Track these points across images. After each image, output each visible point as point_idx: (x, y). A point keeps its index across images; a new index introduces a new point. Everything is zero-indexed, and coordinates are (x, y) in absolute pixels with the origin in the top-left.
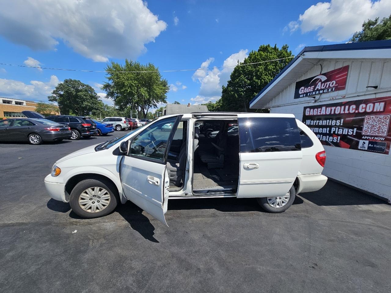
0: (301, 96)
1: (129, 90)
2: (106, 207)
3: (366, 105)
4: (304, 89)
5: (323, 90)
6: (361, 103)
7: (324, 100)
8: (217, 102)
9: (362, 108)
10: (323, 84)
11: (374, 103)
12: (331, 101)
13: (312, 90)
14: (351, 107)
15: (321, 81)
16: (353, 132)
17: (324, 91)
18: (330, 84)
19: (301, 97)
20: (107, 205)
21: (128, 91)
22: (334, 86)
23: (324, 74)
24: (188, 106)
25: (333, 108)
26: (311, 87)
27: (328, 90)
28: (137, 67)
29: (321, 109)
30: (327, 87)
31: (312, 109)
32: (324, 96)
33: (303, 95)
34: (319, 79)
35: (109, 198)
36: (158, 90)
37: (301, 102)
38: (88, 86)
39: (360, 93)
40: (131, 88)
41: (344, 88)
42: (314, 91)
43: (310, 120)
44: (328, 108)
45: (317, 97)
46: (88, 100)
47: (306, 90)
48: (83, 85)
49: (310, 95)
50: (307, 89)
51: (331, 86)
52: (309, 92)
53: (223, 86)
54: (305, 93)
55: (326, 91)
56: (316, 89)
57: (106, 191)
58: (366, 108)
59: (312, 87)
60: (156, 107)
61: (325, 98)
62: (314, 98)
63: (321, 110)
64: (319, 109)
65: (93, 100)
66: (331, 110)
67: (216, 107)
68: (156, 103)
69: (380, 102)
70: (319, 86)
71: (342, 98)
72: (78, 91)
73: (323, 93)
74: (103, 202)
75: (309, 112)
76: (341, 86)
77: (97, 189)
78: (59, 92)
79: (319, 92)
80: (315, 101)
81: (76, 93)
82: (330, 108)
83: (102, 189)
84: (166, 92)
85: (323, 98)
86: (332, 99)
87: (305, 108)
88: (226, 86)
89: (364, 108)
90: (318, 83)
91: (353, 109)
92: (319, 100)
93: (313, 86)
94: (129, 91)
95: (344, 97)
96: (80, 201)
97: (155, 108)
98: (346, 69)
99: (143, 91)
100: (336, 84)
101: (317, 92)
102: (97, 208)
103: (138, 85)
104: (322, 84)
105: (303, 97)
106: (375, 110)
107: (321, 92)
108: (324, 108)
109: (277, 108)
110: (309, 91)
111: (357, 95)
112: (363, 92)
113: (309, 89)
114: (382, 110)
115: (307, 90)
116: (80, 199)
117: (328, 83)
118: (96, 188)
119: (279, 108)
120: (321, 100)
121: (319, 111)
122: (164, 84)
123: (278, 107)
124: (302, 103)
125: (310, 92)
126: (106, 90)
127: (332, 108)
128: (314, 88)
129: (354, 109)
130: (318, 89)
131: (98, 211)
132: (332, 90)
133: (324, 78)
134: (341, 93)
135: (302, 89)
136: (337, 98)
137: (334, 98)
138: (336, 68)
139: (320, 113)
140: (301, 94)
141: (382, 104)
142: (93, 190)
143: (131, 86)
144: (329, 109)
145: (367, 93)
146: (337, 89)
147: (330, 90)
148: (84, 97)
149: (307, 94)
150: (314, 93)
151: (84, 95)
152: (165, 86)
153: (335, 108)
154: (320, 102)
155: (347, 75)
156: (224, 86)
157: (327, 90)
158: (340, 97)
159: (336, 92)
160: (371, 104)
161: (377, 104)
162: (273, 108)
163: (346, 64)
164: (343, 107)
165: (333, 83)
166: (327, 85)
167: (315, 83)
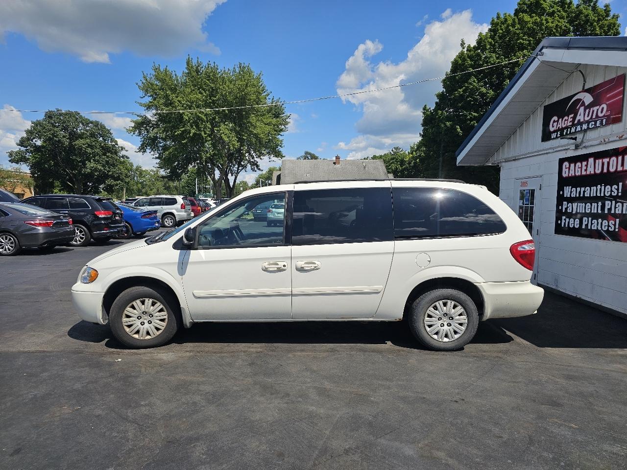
0: (554, 135)
1: (193, 131)
2: (160, 332)
4: (558, 121)
5: (588, 122)
7: (591, 143)
8: (412, 148)
10: (587, 111)
12: (602, 146)
13: (571, 123)
17: (589, 124)
18: (598, 110)
19: (554, 138)
20: (163, 328)
21: (191, 135)
22: (604, 116)
23: (588, 91)
24: (335, 163)
25: (606, 160)
26: (568, 117)
28: (212, 76)
29: (587, 163)
30: (594, 117)
31: (572, 162)
32: (591, 135)
34: (581, 100)
35: (166, 317)
36: (260, 128)
37: (553, 148)
38: (96, 124)
40: (197, 126)
41: (620, 120)
42: (573, 125)
43: (570, 187)
44: (597, 161)
45: (580, 137)
46: (96, 158)
48: (86, 122)
49: (567, 134)
50: (562, 120)
51: (600, 115)
52: (565, 128)
53: (424, 109)
54: (559, 130)
55: (593, 126)
56: (576, 122)
57: (162, 306)
59: (571, 116)
60: (256, 169)
61: (592, 140)
62: (575, 139)
63: (587, 166)
64: (584, 163)
65: (108, 157)
66: (603, 164)
67: (409, 163)
68: (256, 159)
70: (581, 115)
71: (618, 138)
72: (74, 136)
73: (588, 128)
74: (156, 322)
75: (567, 170)
76: (615, 115)
77: (149, 302)
78: (34, 140)
79: (581, 128)
80: (577, 147)
81: (70, 143)
82: (601, 161)
83: (156, 303)
84: (281, 130)
85: (589, 141)
86: (603, 141)
87: (561, 161)
88: (432, 107)
90: (579, 108)
92: (584, 145)
93: (572, 115)
94: (195, 134)
95: (621, 138)
96: (125, 319)
97: (253, 170)
98: (621, 80)
99: (226, 131)
100: (607, 111)
101: (579, 128)
102: (148, 333)
103: (214, 119)
104: (585, 111)
105: (557, 137)
107: (585, 127)
108: (591, 160)
113: (565, 120)
115: (562, 124)
116: (124, 316)
117: (595, 109)
118: (147, 300)
119: (516, 162)
120: (587, 144)
121: (584, 168)
122: (276, 113)
123: (514, 160)
124: (555, 150)
125: (567, 128)
126: (140, 134)
127: (604, 160)
128: (574, 118)
130: (579, 120)
131: (148, 337)
132: (601, 123)
133: (588, 99)
134: (617, 128)
135: (554, 121)
136: (611, 140)
137: (607, 140)
138: (607, 79)
139: (586, 170)
140: (553, 132)
142: (143, 303)
143: (197, 122)
144: (599, 162)
146: (609, 120)
147: (598, 123)
148: (89, 150)
149: (562, 130)
150: (573, 130)
151: (88, 145)
152: (277, 116)
153: (608, 160)
154: (585, 147)
155: (623, 92)
156: (428, 107)
157: (593, 123)
158: (615, 138)
159: (608, 127)
162: (505, 163)
163: (620, 72)
164: (620, 158)
165: (602, 110)
166: (593, 111)
167: (575, 107)
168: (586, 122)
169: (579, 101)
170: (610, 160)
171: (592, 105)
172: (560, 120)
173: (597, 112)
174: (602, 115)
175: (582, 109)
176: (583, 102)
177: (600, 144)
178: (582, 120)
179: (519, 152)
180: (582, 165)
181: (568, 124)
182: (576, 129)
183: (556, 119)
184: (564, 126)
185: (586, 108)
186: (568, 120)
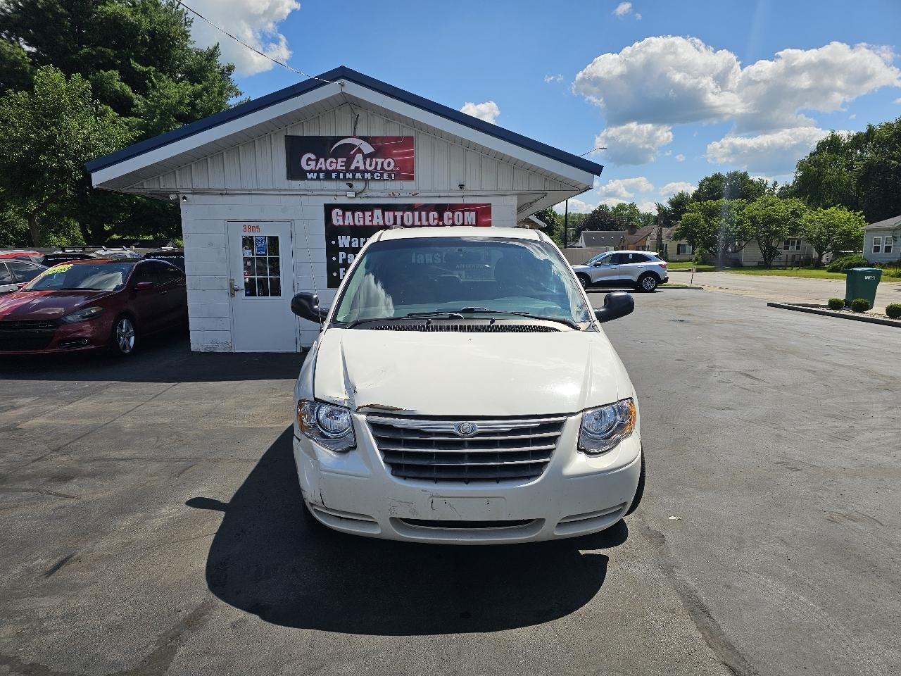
0: (309, 176)
3: (453, 213)
4: (317, 161)
5: (372, 173)
6: (446, 210)
7: (374, 194)
9: (449, 219)
10: (368, 160)
11: (463, 212)
12: (391, 199)
13: (343, 168)
14: (431, 214)
15: (360, 151)
16: (441, 258)
17: (372, 175)
18: (383, 162)
19: (311, 179)
22: (392, 170)
23: (364, 139)
25: (399, 214)
26: (337, 160)
27: (382, 175)
29: (372, 214)
30: (379, 168)
31: (349, 210)
32: (372, 185)
33: (318, 176)
34: (355, 145)
37: (312, 191)
39: (439, 191)
41: (411, 178)
42: (348, 170)
43: (349, 237)
44: (386, 213)
45: (359, 185)
50: (325, 161)
51: (386, 168)
52: (334, 171)
54: (320, 171)
55: (379, 178)
58: (453, 218)
59: (340, 160)
61: (375, 191)
62: (351, 186)
63: (372, 216)
64: (368, 213)
66: (395, 217)
69: (470, 211)
70: (358, 162)
71: (411, 195)
73: (373, 179)
75: (341, 218)
76: (405, 172)
79: (363, 177)
80: (356, 195)
82: (391, 213)
85: (371, 191)
86: (391, 194)
87: (329, 209)
90: (355, 154)
91: (434, 219)
92: (364, 194)
93: (345, 159)
95: (415, 195)
98: (409, 142)
100: (395, 166)
101: (358, 176)
104: (364, 159)
105: (318, 178)
106: (466, 223)
107: (368, 176)
108: (377, 212)
109: (218, 196)
110: (334, 167)
111: (438, 194)
112: (444, 191)
113: (332, 162)
114: (475, 223)
115: (323, 164)
117: (380, 161)
120: (368, 194)
121: (368, 218)
123: (222, 194)
124: (315, 193)
125: (336, 171)
127: (396, 213)
128: (348, 163)
129: (436, 219)
130: (357, 168)
132: (389, 176)
133: (367, 149)
134: (407, 185)
135: (309, 159)
136: (401, 195)
137: (397, 194)
138: (388, 135)
139: (371, 221)
140: (311, 172)
141: (473, 214)
144: (389, 215)
145: (450, 194)
146: (399, 176)
147: (385, 176)
149: (327, 172)
150: (349, 176)
153: (401, 213)
154: (368, 197)
155: (412, 153)
158: (408, 194)
159: (398, 183)
160: (460, 213)
161: (467, 214)
162: (196, 196)
163: (407, 133)
164: (416, 214)
165: (389, 164)
166: (377, 163)
167: (347, 152)
168: (368, 172)
169: (352, 146)
170: (404, 214)
171: (371, 156)
172: (322, 160)
174: (390, 168)
175: (359, 157)
176: (359, 149)
177: (388, 197)
178: (362, 168)
179: (233, 184)
180: (364, 215)
181: (339, 168)
182: (354, 176)
183: (313, 157)
184: (330, 169)
185: (365, 157)
186: (337, 163)
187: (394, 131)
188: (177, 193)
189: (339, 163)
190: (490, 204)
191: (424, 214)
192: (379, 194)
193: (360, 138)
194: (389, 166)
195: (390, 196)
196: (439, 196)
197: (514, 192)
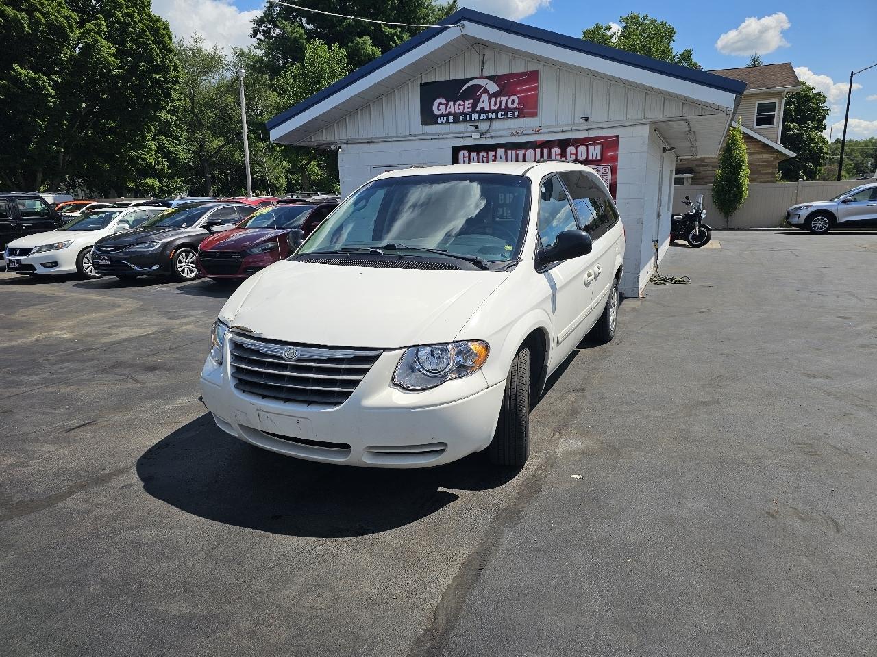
0: (441, 120)
3: (577, 148)
4: (447, 105)
5: (496, 112)
6: (568, 145)
7: (498, 134)
9: (571, 154)
10: (493, 99)
11: (587, 146)
12: (514, 137)
13: (470, 110)
14: (553, 151)
15: (486, 91)
17: (497, 114)
18: (507, 101)
19: (442, 123)
22: (516, 108)
25: (521, 152)
26: (464, 102)
27: (506, 114)
29: (496, 153)
30: (503, 106)
31: (474, 151)
32: (497, 124)
33: (447, 119)
34: (481, 86)
37: (442, 134)
39: (563, 125)
41: (534, 114)
42: (474, 112)
44: (509, 152)
45: (484, 126)
47: (452, 108)
49: (465, 120)
50: (454, 104)
51: (510, 106)
52: (461, 114)
54: (450, 114)
55: (503, 117)
56: (478, 109)
58: (576, 154)
59: (467, 102)
61: (500, 130)
62: (477, 127)
63: (495, 156)
64: (491, 153)
66: (517, 156)
69: (595, 144)
70: (484, 102)
71: (534, 132)
73: (497, 118)
75: (467, 159)
76: (528, 108)
79: (488, 117)
80: (481, 136)
82: (514, 152)
85: (496, 131)
86: (515, 132)
87: (457, 149)
89: (573, 154)
90: (481, 95)
91: (556, 154)
92: (488, 134)
93: (472, 101)
95: (538, 132)
98: (533, 77)
100: (519, 103)
101: (483, 116)
104: (490, 99)
105: (447, 122)
106: (590, 158)
107: (492, 115)
108: (501, 151)
109: (366, 145)
110: (461, 110)
111: (560, 129)
112: (568, 125)
113: (460, 105)
114: (599, 158)
117: (504, 99)
119: (372, 145)
120: (492, 134)
121: (491, 158)
123: (368, 142)
124: (444, 136)
125: (464, 114)
127: (518, 152)
128: (474, 105)
129: (558, 154)
130: (482, 109)
132: (513, 115)
133: (493, 87)
134: (531, 122)
135: (440, 104)
136: (525, 132)
137: (520, 132)
138: (515, 71)
139: (495, 160)
140: (442, 115)
141: (599, 147)
144: (511, 154)
145: (574, 128)
146: (522, 115)
147: (510, 114)
149: (455, 115)
150: (475, 117)
153: (523, 151)
154: (492, 137)
155: (536, 88)
157: (503, 113)
158: (531, 132)
159: (521, 120)
160: (584, 148)
161: (591, 148)
162: (349, 145)
163: (532, 67)
164: (538, 151)
165: (513, 101)
166: (501, 102)
167: (473, 93)
168: (493, 111)
169: (480, 87)
170: (526, 151)
171: (496, 95)
172: (451, 104)
173: (506, 103)
176: (485, 89)
177: (511, 136)
179: (377, 133)
180: (488, 154)
181: (466, 110)
182: (479, 116)
183: (443, 101)
184: (458, 111)
185: (490, 96)
186: (464, 105)
187: (519, 67)
188: (335, 143)
189: (467, 105)
190: (618, 136)
191: (546, 150)
192: (504, 133)
193: (487, 78)
194: (513, 102)
195: (513, 135)
196: (562, 132)
197: (644, 121)
